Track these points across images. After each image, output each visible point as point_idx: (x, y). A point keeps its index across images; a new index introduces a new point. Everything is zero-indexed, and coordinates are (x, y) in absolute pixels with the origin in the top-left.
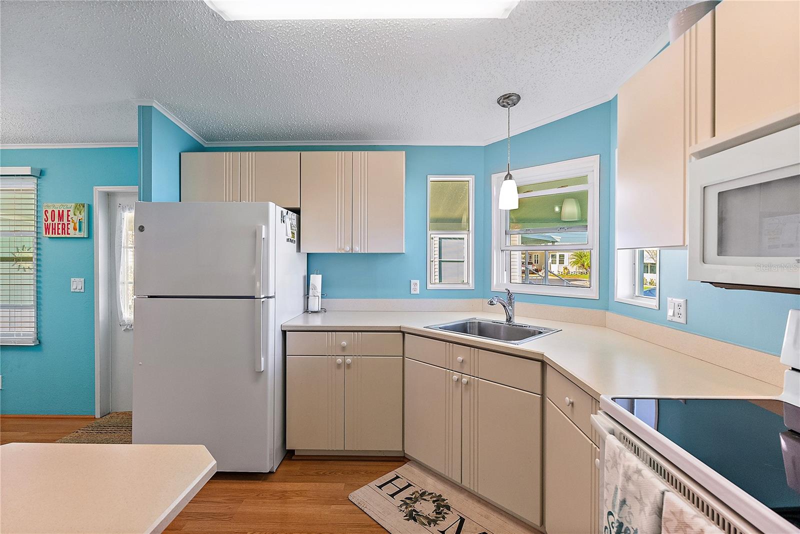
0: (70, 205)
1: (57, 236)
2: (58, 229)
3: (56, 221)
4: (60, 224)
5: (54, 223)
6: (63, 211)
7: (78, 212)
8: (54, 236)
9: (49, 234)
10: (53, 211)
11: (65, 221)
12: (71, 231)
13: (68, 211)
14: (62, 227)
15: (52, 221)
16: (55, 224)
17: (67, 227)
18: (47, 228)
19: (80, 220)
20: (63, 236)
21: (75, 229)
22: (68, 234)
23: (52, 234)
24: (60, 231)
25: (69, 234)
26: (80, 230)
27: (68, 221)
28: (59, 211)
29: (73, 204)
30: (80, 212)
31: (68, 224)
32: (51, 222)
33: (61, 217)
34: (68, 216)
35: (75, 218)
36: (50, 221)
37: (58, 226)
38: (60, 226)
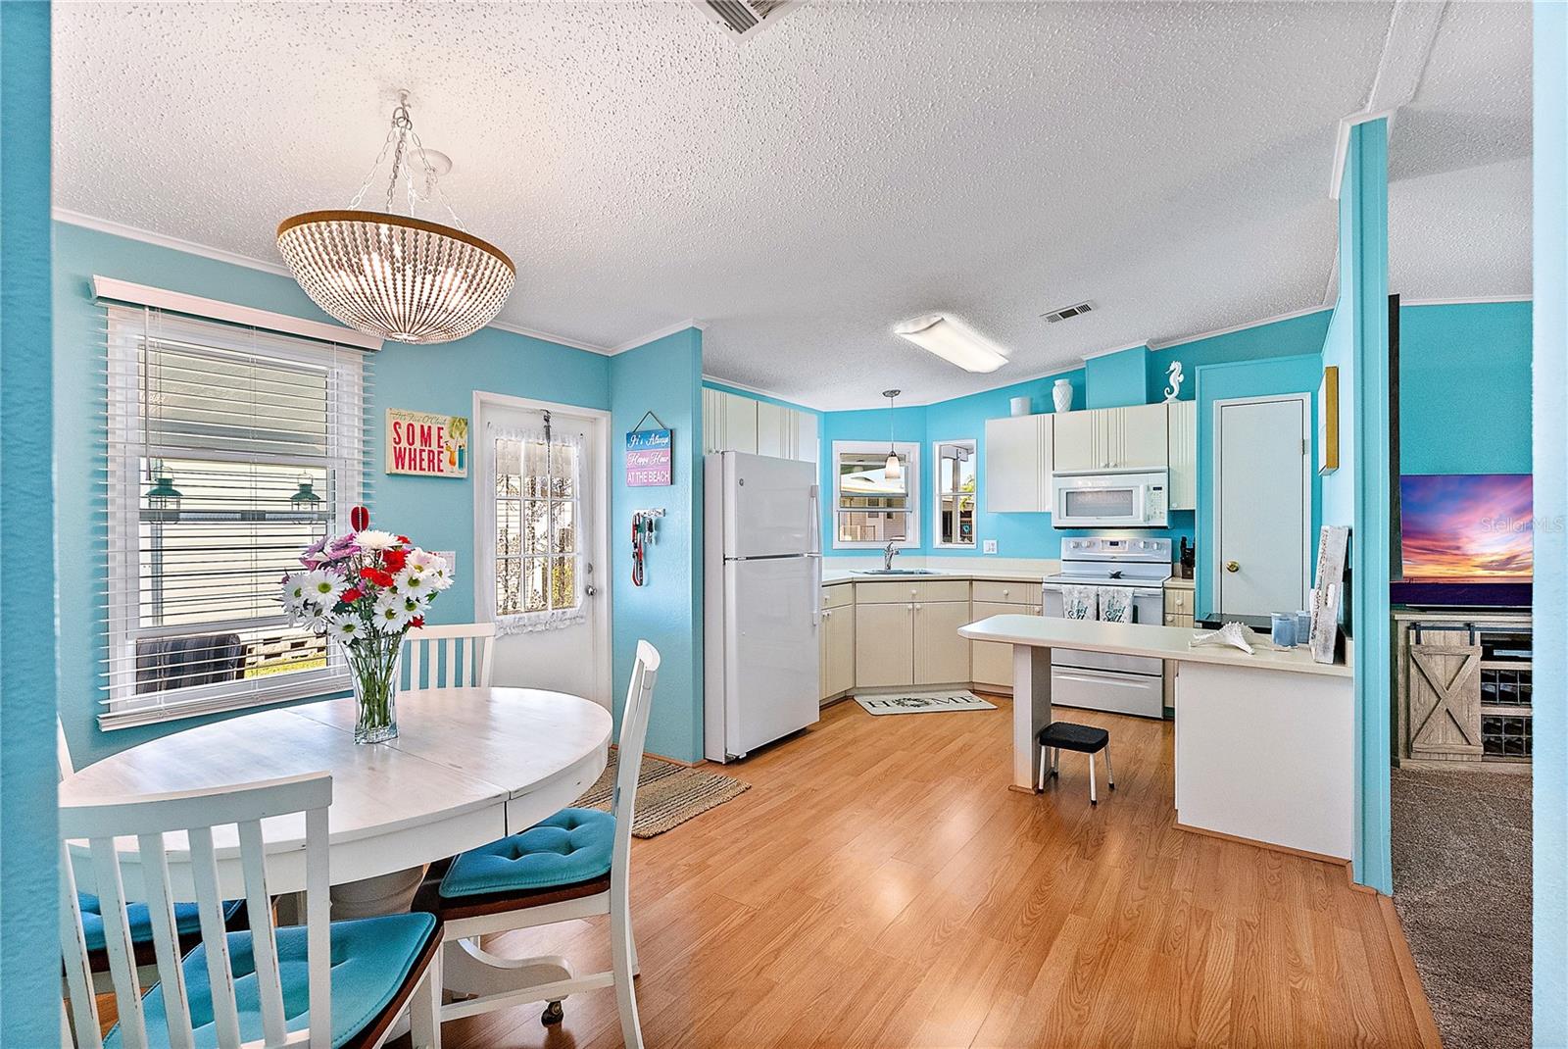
0: (441, 418)
1: (418, 472)
2: (422, 460)
3: (417, 445)
4: (424, 451)
5: (412, 448)
6: (430, 427)
7: (458, 433)
8: (413, 472)
9: (403, 468)
10: (412, 425)
11: (434, 447)
12: (445, 465)
13: (440, 429)
14: (429, 457)
15: (410, 444)
16: (415, 450)
17: (439, 459)
18: (400, 456)
19: (460, 447)
20: (431, 473)
21: (452, 463)
22: (440, 470)
23: (410, 468)
24: (425, 464)
25: (442, 471)
26: (461, 465)
27: (439, 446)
28: (422, 427)
29: (449, 418)
30: (461, 434)
31: (440, 453)
32: (408, 447)
33: (426, 438)
34: (440, 437)
35: (452, 444)
36: (404, 444)
37: (421, 455)
38: (425, 455)
